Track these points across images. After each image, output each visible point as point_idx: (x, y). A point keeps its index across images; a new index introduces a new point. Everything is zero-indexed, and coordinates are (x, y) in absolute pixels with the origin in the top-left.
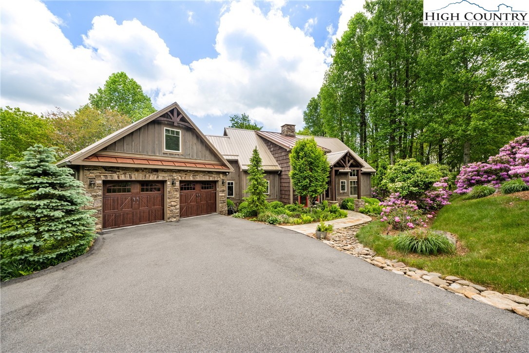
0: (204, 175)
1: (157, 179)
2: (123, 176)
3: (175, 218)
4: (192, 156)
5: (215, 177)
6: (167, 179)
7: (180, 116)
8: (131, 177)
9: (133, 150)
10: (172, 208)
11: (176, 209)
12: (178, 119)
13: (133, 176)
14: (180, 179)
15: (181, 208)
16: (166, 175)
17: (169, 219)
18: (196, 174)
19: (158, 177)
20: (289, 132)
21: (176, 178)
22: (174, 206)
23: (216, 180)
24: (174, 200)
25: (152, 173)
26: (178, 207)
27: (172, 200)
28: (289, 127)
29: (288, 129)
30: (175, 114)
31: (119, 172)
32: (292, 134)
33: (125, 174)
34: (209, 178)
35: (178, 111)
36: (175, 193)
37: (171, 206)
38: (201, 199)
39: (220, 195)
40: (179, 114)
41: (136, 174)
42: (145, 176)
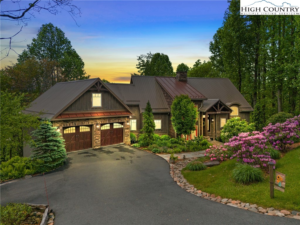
0: (115, 119)
1: (88, 124)
2: (71, 124)
3: (98, 146)
4: (108, 108)
5: (122, 120)
6: (94, 124)
7: (101, 85)
8: (75, 124)
9: (76, 109)
10: (96, 141)
11: (99, 141)
12: (100, 87)
13: (76, 124)
14: (101, 123)
15: (101, 140)
16: (93, 121)
17: (94, 147)
18: (110, 119)
19: (89, 123)
20: (182, 77)
21: (98, 122)
22: (98, 139)
23: (123, 121)
24: (97, 136)
25: (85, 121)
26: (100, 140)
27: (96, 136)
28: (182, 74)
29: (181, 75)
30: (98, 84)
31: (70, 122)
32: (184, 79)
33: (72, 123)
34: (119, 121)
35: (100, 82)
36: (98, 132)
37: (96, 139)
38: (113, 134)
39: (126, 131)
40: (100, 84)
41: (78, 122)
42: (82, 123)
